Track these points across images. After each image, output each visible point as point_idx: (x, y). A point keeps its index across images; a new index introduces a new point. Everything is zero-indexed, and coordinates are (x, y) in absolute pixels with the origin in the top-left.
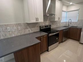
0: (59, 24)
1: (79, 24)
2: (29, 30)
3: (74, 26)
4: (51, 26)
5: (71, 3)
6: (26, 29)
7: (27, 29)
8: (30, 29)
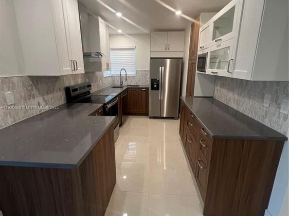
0: (102, 81)
1: (139, 81)
2: (39, 103)
3: (132, 84)
4: (90, 86)
5: (120, 31)
6: (29, 99)
7: (32, 100)
8: (40, 99)
